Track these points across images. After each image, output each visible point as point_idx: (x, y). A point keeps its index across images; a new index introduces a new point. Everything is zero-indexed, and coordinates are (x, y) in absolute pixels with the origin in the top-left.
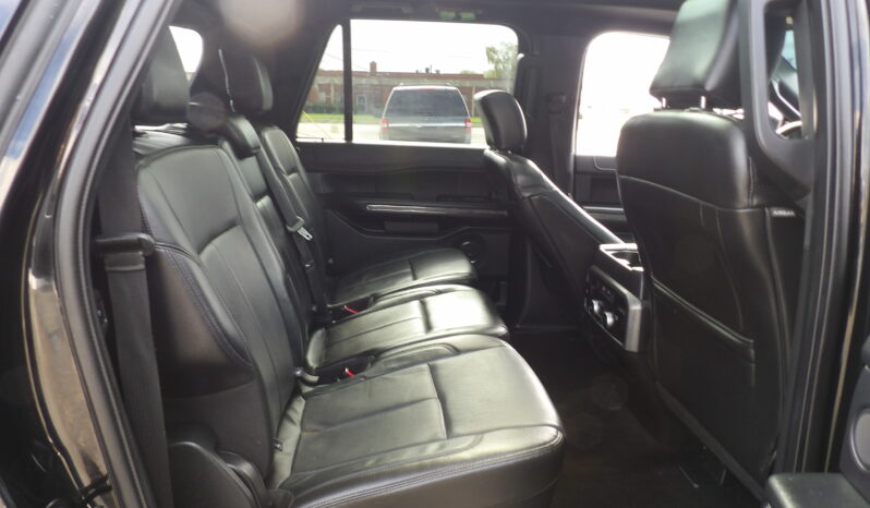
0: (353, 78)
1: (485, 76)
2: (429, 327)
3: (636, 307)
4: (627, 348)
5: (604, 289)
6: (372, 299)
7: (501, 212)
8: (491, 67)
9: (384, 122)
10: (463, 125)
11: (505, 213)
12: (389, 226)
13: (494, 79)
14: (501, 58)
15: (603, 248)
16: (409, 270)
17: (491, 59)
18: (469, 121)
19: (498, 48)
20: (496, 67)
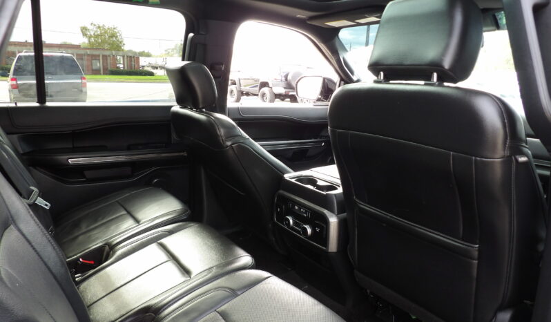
0: (44, 50)
1: (82, 47)
2: (186, 271)
3: (333, 220)
4: (330, 251)
5: (296, 208)
6: (107, 248)
7: (182, 154)
8: (86, 40)
9: (12, 80)
10: (80, 81)
11: (185, 154)
12: (88, 174)
13: (88, 49)
14: (92, 34)
15: (287, 176)
16: (124, 212)
17: (84, 35)
18: (84, 78)
19: (90, 27)
20: (89, 41)
